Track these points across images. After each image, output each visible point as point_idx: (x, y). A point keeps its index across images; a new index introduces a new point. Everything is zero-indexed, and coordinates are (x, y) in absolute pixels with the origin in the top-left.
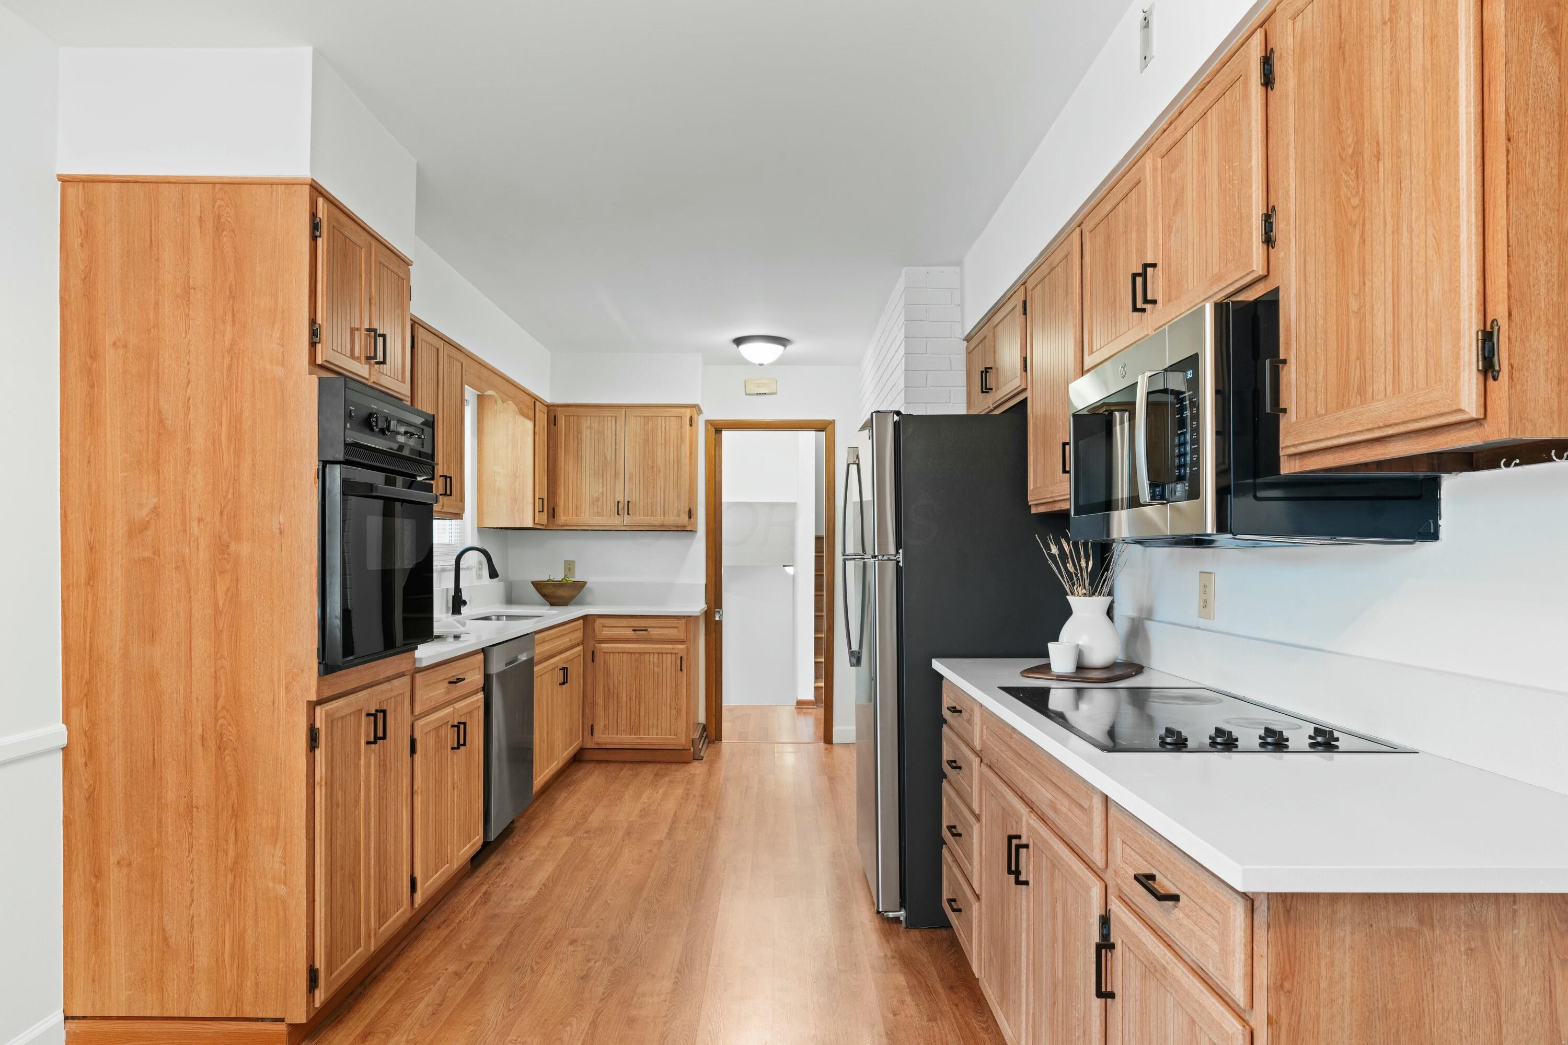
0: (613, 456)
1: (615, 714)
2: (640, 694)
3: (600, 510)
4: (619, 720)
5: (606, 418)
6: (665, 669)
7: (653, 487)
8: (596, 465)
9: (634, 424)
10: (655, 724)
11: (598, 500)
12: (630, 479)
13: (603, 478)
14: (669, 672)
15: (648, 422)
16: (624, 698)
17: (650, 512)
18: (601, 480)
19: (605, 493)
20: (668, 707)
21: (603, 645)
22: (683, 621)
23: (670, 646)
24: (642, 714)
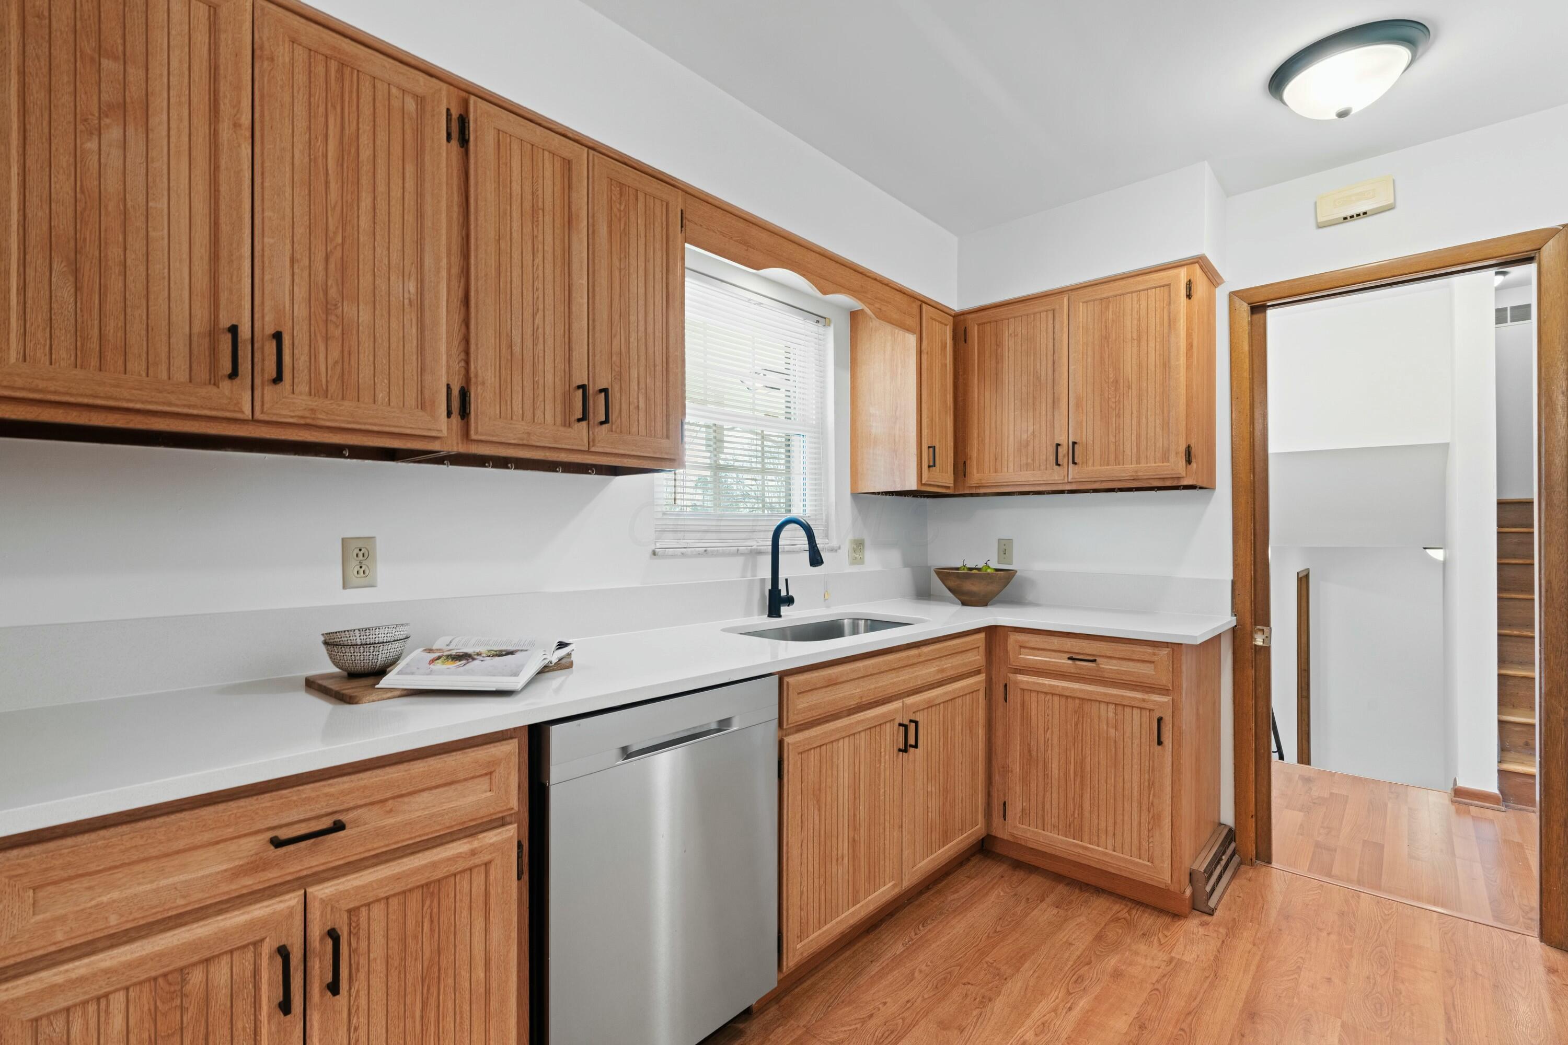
0: (1050, 372)
1: (1041, 794)
2: (1082, 771)
3: (1029, 461)
4: (1047, 806)
5: (1038, 315)
6: (1128, 734)
7: (1118, 416)
8: (1024, 390)
9: (1083, 313)
10: (1110, 829)
11: (1027, 445)
12: (1078, 405)
13: (1034, 410)
14: (1136, 741)
15: (1107, 307)
16: (1055, 772)
17: (1112, 457)
18: (1031, 414)
19: (1037, 433)
20: (1135, 804)
21: (1020, 677)
22: (1165, 652)
23: (1139, 695)
24: (1087, 806)
